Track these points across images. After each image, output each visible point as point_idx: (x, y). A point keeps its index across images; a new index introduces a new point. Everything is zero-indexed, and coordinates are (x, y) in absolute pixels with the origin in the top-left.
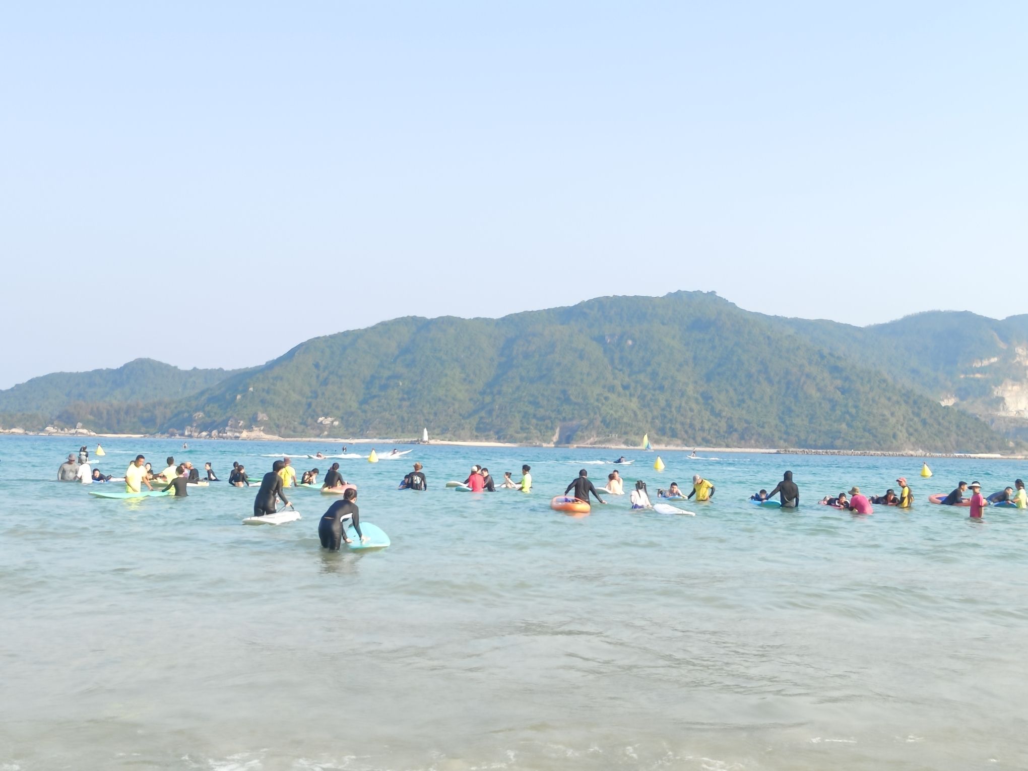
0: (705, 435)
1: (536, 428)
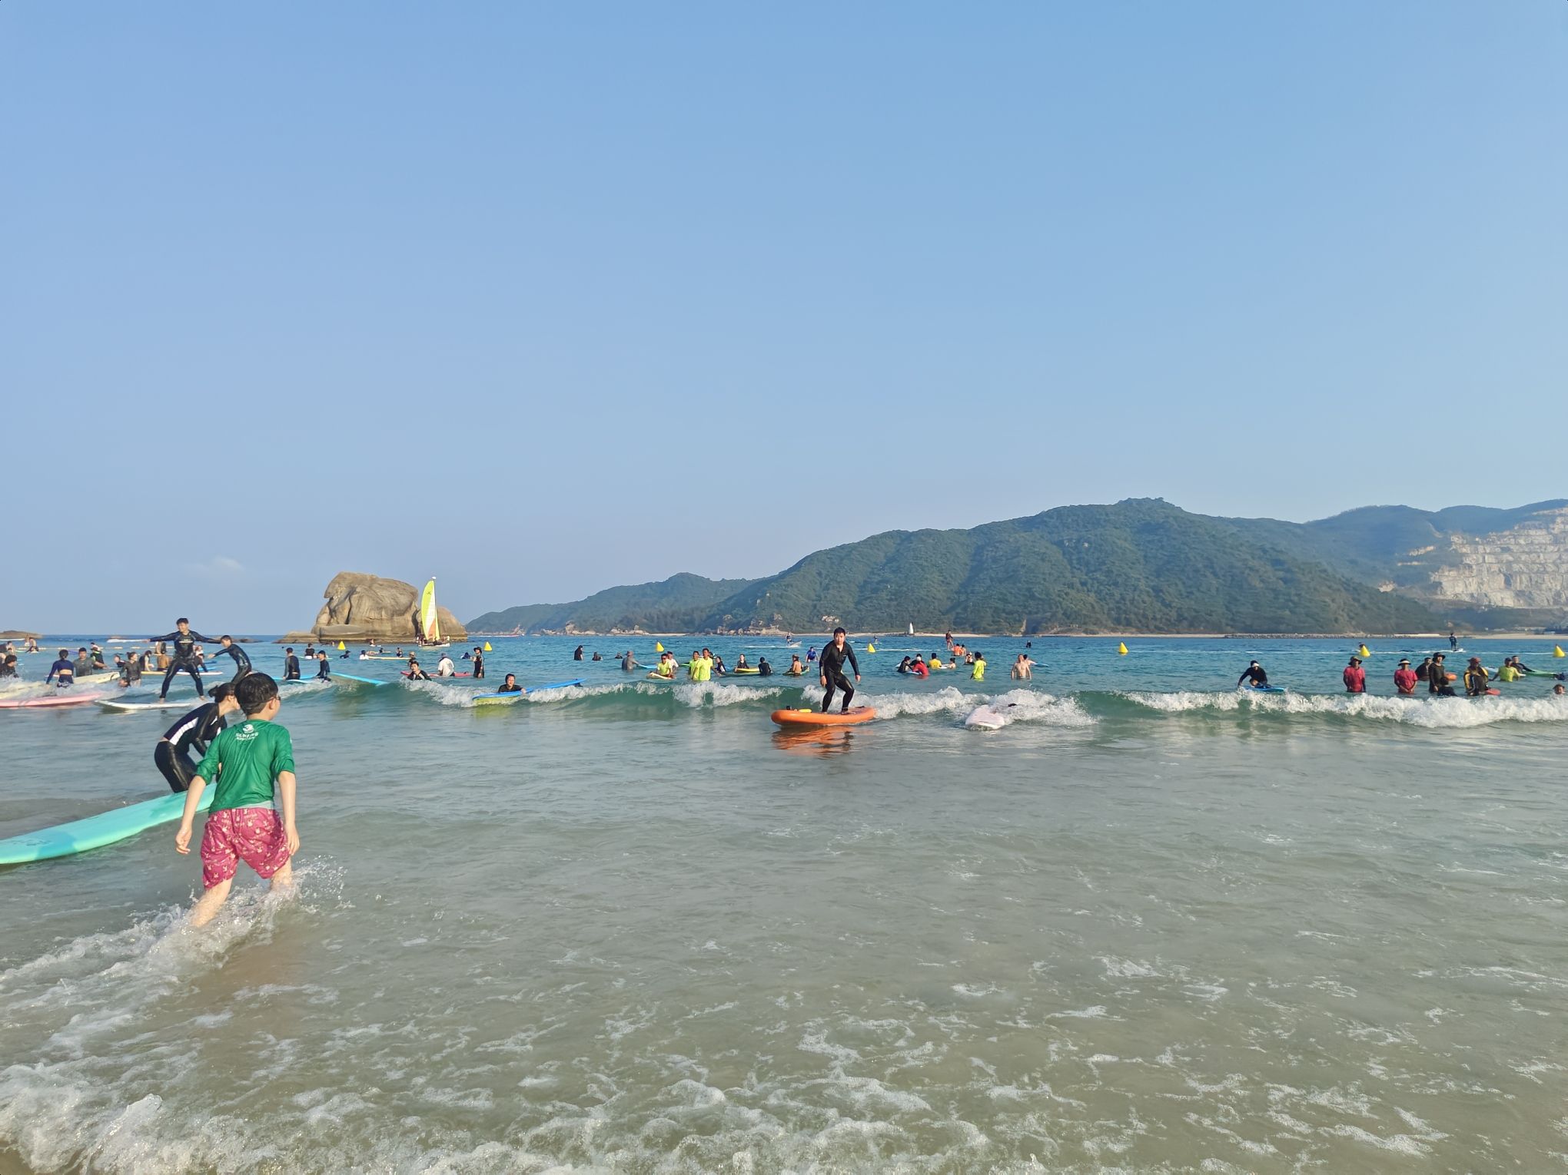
0: (1157, 623)
1: (1005, 621)
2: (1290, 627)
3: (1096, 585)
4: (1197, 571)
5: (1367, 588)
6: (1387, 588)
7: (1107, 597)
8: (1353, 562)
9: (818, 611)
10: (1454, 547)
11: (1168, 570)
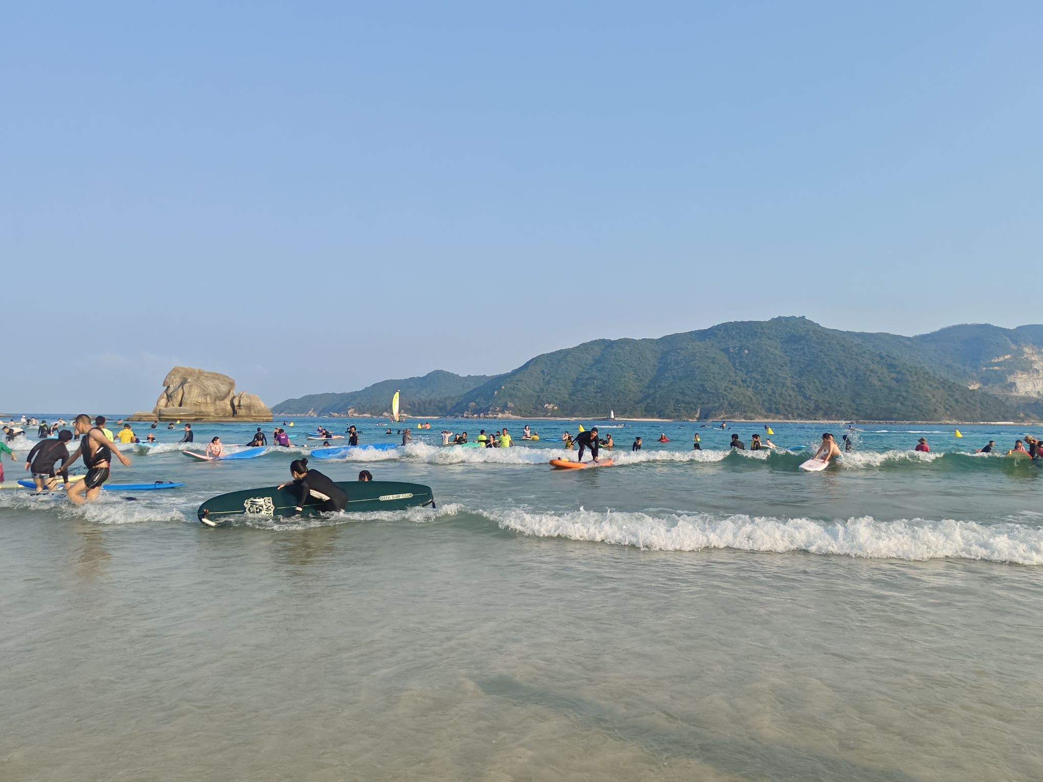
0: (800, 412)
1: (684, 410)
2: (900, 416)
3: (753, 382)
4: (830, 372)
5: (959, 386)
6: (974, 387)
7: (762, 392)
8: (949, 366)
9: (542, 400)
10: (1025, 356)
11: (808, 371)
